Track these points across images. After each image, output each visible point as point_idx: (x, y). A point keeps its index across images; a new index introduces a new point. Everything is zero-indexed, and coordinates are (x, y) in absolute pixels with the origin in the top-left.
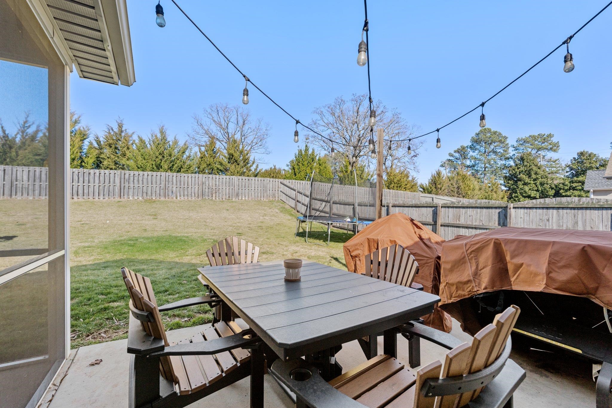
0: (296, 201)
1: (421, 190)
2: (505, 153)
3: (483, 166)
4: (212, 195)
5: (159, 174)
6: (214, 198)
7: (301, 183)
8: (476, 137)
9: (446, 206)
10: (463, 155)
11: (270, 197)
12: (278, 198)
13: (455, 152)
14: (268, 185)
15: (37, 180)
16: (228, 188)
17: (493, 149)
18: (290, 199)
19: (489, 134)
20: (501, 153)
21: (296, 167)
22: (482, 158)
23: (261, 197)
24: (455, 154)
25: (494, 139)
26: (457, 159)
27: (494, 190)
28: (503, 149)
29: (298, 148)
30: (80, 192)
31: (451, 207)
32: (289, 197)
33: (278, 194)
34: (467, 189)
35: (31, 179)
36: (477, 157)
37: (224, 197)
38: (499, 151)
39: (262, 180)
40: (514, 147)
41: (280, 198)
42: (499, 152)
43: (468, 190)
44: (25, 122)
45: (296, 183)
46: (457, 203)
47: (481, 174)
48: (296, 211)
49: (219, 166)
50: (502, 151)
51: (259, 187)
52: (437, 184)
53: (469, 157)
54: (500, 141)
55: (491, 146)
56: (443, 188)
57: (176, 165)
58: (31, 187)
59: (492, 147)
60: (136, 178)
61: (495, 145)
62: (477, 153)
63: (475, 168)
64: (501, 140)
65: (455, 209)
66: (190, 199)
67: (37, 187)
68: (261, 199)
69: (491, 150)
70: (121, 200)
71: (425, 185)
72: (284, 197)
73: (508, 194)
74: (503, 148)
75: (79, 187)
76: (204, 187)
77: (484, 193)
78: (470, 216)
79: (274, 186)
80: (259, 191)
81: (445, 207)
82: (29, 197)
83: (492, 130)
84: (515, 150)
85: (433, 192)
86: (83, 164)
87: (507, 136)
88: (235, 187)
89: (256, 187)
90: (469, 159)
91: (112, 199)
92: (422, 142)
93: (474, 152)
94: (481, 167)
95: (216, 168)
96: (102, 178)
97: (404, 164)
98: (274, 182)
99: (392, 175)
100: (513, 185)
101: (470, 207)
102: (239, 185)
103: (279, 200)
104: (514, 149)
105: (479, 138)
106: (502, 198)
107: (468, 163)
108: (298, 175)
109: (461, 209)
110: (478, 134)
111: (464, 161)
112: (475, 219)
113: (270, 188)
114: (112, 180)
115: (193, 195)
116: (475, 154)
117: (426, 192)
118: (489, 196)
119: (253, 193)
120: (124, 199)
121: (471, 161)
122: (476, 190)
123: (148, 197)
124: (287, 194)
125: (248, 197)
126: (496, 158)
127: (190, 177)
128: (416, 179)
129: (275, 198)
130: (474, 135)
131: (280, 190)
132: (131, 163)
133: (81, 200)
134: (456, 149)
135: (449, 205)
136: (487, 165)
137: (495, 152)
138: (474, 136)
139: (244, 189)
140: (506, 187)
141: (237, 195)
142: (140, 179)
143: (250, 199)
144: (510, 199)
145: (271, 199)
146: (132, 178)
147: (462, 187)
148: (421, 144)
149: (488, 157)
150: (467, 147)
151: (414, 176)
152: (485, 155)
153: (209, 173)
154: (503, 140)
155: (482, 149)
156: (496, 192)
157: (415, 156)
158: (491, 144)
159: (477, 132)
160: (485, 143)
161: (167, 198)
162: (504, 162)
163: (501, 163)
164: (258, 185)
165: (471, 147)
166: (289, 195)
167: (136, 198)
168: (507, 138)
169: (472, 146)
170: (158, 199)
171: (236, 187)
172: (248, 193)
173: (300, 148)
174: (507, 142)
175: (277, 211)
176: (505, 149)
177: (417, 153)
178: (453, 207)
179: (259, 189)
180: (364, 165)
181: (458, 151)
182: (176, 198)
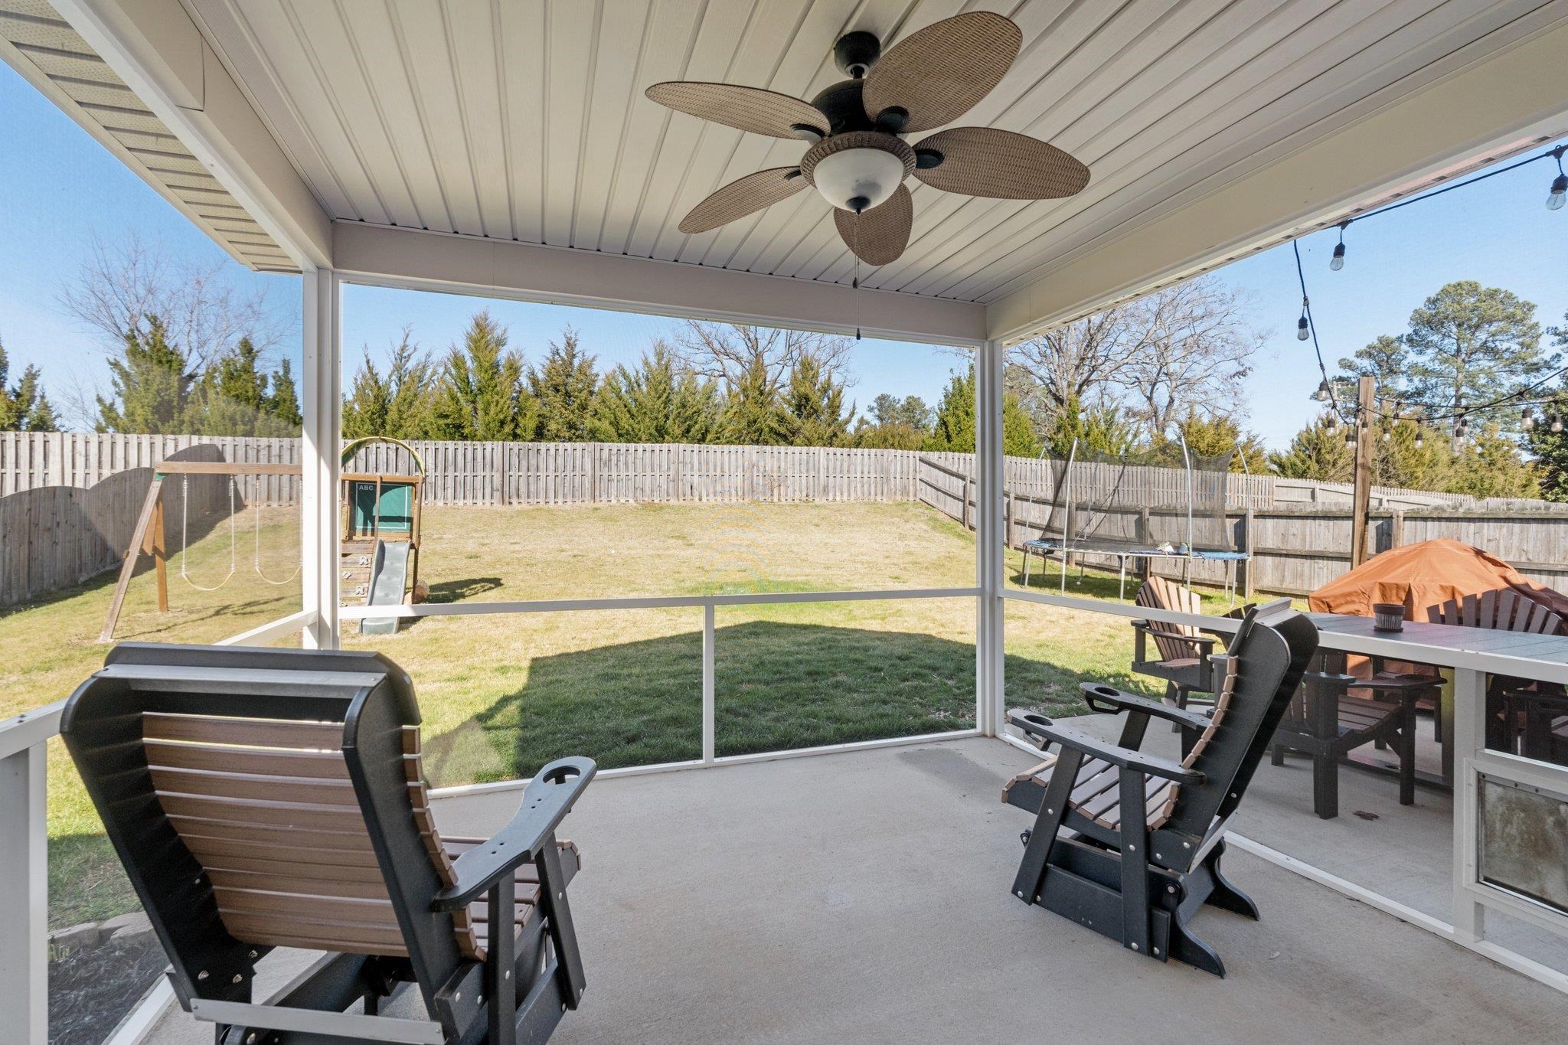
0: (967, 502)
1: (1275, 467)
2: (1524, 352)
3: (1451, 391)
4: (772, 491)
5: (665, 446)
6: (776, 500)
7: (968, 459)
8: (1429, 309)
9: (1419, 516)
10: (1384, 364)
11: (895, 494)
12: (915, 495)
13: (1359, 355)
14: (893, 465)
15: (451, 468)
16: (804, 475)
17: (1485, 342)
18: (948, 498)
19: (1472, 300)
20: (1512, 352)
21: (951, 420)
22: (1450, 369)
23: (876, 495)
24: (1358, 362)
25: (1490, 312)
26: (1364, 374)
27: (1499, 465)
28: (1521, 340)
29: (951, 376)
30: (523, 490)
31: (1433, 519)
32: (945, 493)
33: (915, 485)
34: (1413, 461)
35: (440, 466)
36: (1430, 366)
37: (797, 497)
38: (1505, 346)
39: (879, 454)
40: (1558, 335)
41: (919, 496)
42: (1507, 350)
43: (1416, 466)
44: (403, 349)
45: (956, 459)
46: (1449, 510)
47: (1444, 417)
48: (967, 527)
49: (775, 425)
50: (1515, 347)
51: (872, 471)
52: (1323, 451)
53: (1404, 369)
54: (1511, 319)
55: (1477, 334)
56: (1340, 463)
57: (697, 427)
58: (440, 482)
59: (1482, 336)
60: (622, 458)
61: (1493, 329)
62: (1432, 356)
63: (1426, 399)
64: (1514, 315)
65: (1443, 524)
66: (726, 501)
67: (450, 482)
68: (876, 500)
69: (1478, 345)
70: (597, 505)
71: (1284, 454)
72: (930, 495)
73: (1546, 473)
74: (1519, 337)
75: (521, 479)
76: (755, 474)
77: (1465, 473)
78: (1489, 540)
79: (905, 467)
80: (873, 479)
81: (1415, 519)
82: (437, 501)
83: (1483, 287)
84: (1560, 342)
85: (1311, 472)
86: (518, 431)
87: (1533, 302)
88: (819, 472)
89: (866, 472)
90: (1403, 373)
91: (578, 503)
92: (1263, 334)
93: (1421, 353)
94: (1445, 396)
95: (767, 429)
96: (560, 461)
97: (1203, 396)
98: (905, 457)
99: (1191, 430)
100: (1559, 447)
101: (1489, 520)
102: (828, 468)
103: (918, 500)
104: (1556, 339)
105: (1437, 313)
106: (1525, 486)
107: (1402, 384)
108: (956, 440)
109: (1464, 525)
110: (1433, 302)
111: (1388, 381)
112: (1505, 547)
113: (895, 472)
114: (578, 463)
115: (733, 492)
116: (1426, 359)
117: (1289, 472)
118: (1482, 480)
119: (859, 485)
120: (602, 504)
121: (1411, 381)
122: (1440, 465)
123: (646, 499)
124: (940, 485)
125: (849, 495)
126: (1495, 369)
127: (726, 452)
128: (1258, 440)
129: (908, 496)
130: (1420, 304)
131: (918, 477)
132: (605, 425)
133: (525, 506)
134: (1363, 347)
135: (1426, 514)
136: (1464, 389)
137: (1493, 352)
138: (1422, 306)
139: (838, 476)
140: (1535, 453)
141: (826, 489)
142: (631, 459)
143: (852, 499)
144: (1551, 487)
145: (899, 498)
146: (614, 458)
147: (1398, 456)
148: (1260, 341)
149: (1467, 366)
150: (1399, 339)
151: (1253, 433)
152: (1459, 360)
153: (752, 440)
154: (1519, 314)
155: (1450, 344)
156: (1502, 469)
157: (1243, 374)
158: (1478, 327)
159: (1433, 296)
160: (1459, 325)
161: (681, 499)
162: (1522, 379)
163: (1510, 382)
164: (870, 466)
165: (1410, 340)
166: (946, 488)
167: (623, 501)
168: (1531, 307)
169: (1414, 337)
170: (664, 501)
171: (821, 473)
172: (849, 484)
173: (956, 374)
174: (1534, 320)
175: (925, 527)
176: (1527, 340)
177: (1248, 365)
178: (1439, 519)
179: (873, 475)
180: (1113, 407)
181: (1367, 353)
182: (700, 500)
